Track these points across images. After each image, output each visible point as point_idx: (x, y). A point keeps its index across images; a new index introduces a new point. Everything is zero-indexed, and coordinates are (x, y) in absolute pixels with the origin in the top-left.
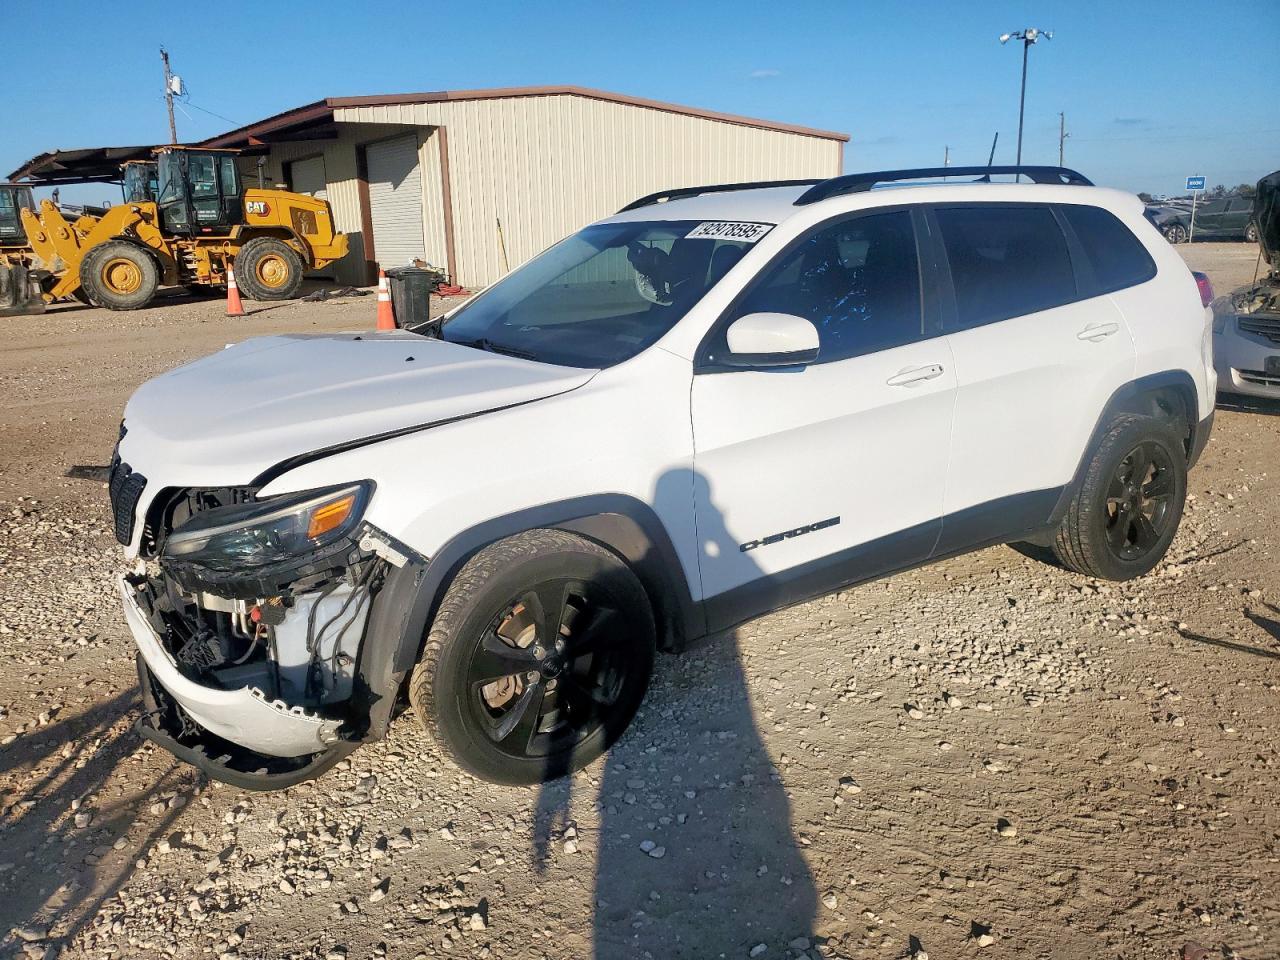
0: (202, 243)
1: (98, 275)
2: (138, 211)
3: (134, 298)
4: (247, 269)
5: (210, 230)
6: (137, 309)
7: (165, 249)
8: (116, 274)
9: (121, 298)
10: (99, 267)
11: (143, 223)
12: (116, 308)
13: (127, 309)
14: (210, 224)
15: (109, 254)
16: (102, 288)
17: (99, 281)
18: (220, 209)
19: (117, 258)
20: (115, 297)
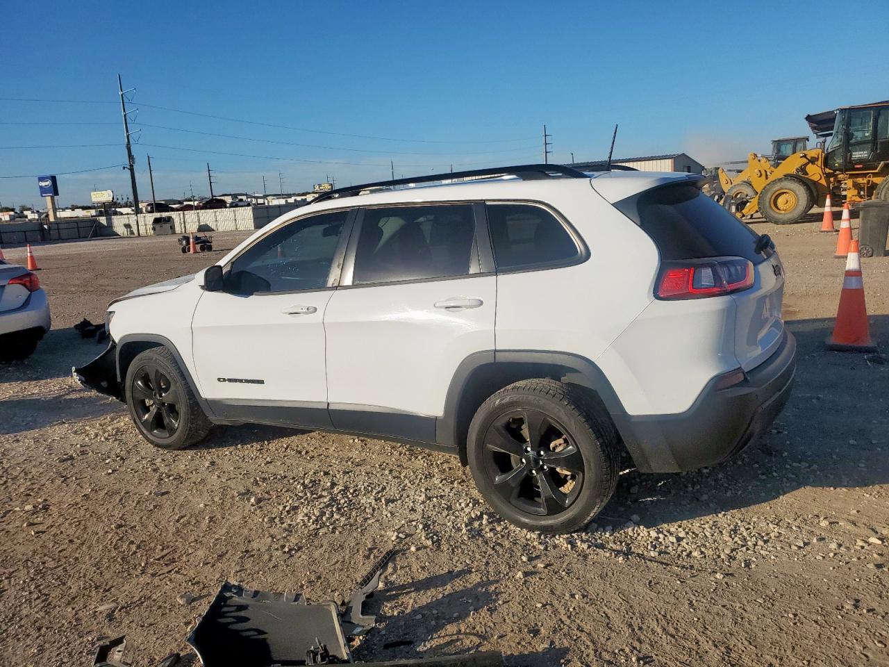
0: (851, 176)
1: (768, 200)
2: (805, 156)
3: (789, 216)
4: (883, 194)
5: (861, 166)
6: (790, 224)
7: (823, 182)
8: (781, 201)
9: (780, 216)
10: (769, 195)
11: (810, 164)
12: (776, 223)
13: (783, 223)
14: (860, 161)
15: (777, 187)
16: (768, 210)
17: (767, 204)
18: (872, 150)
19: (782, 189)
20: (776, 215)
